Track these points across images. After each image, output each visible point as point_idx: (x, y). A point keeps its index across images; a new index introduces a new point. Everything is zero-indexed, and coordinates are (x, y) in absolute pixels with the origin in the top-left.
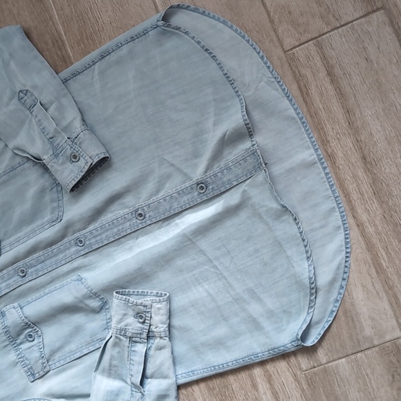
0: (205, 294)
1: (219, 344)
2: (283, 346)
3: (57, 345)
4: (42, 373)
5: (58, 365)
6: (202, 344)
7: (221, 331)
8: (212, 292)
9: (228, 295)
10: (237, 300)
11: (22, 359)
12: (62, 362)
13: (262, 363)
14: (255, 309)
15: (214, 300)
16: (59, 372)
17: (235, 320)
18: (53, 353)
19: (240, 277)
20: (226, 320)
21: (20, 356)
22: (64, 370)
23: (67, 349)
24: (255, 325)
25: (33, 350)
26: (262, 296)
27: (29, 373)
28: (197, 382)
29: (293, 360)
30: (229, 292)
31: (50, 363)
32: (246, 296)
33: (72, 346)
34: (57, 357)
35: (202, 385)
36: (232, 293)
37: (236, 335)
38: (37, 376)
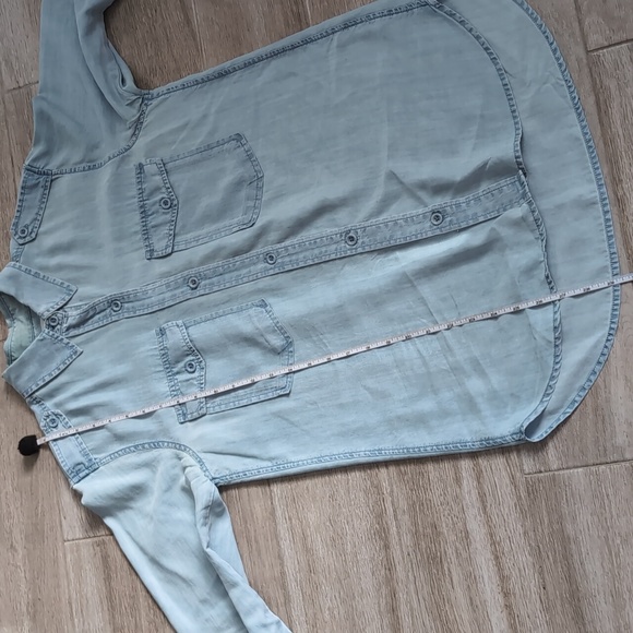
0: (415, 355)
1: (420, 421)
2: (501, 438)
4: (196, 415)
5: (217, 409)
6: (399, 418)
7: (427, 405)
8: (424, 354)
9: (445, 362)
10: (456, 369)
12: (224, 407)
13: (473, 455)
14: (475, 385)
15: (425, 364)
16: (217, 419)
17: (446, 395)
19: (464, 341)
20: (435, 392)
21: (173, 388)
22: (224, 417)
24: (470, 405)
26: (487, 371)
27: (180, 412)
28: (386, 464)
29: (514, 456)
30: (446, 358)
31: (208, 405)
32: (467, 367)
35: (392, 469)
36: (450, 359)
37: (444, 414)
38: (189, 417)
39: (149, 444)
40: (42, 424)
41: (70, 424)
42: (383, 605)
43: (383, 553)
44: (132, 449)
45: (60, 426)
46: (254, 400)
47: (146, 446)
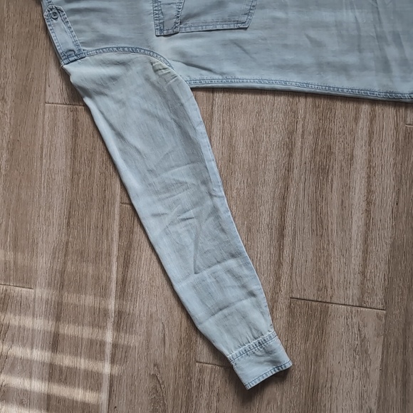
0: (352, 20)
1: (344, 69)
3: (195, 11)
4: (171, 32)
5: (188, 30)
6: (328, 64)
7: (352, 59)
8: (360, 20)
9: (373, 30)
10: (380, 38)
11: (157, 12)
12: (193, 29)
13: (374, 102)
14: (392, 52)
15: (358, 29)
16: (185, 37)
17: (368, 55)
18: (189, 17)
19: (392, 18)
20: (360, 51)
21: (157, 8)
22: (192, 37)
23: (202, 18)
24: (385, 66)
25: (172, 7)
26: (404, 43)
27: (158, 27)
28: (306, 95)
29: (402, 111)
30: (375, 28)
31: (181, 26)
32: (389, 38)
33: (209, 18)
34: (190, 22)
35: (310, 100)
36: (378, 29)
37: (363, 68)
38: (165, 32)
39: (128, 48)
40: (45, 14)
41: (68, 20)
42: (277, 194)
43: (287, 159)
44: (115, 49)
45: (59, 19)
46: (218, 27)
47: (126, 49)
